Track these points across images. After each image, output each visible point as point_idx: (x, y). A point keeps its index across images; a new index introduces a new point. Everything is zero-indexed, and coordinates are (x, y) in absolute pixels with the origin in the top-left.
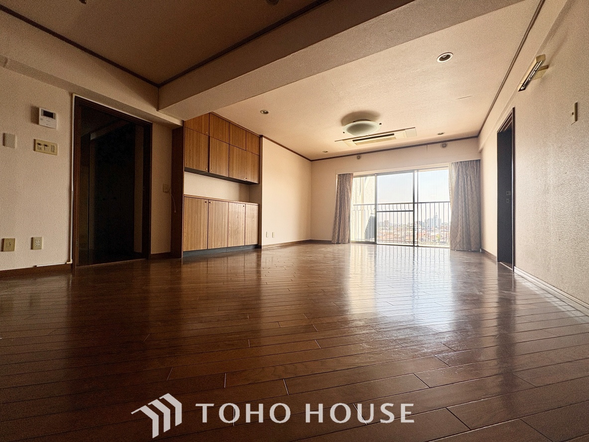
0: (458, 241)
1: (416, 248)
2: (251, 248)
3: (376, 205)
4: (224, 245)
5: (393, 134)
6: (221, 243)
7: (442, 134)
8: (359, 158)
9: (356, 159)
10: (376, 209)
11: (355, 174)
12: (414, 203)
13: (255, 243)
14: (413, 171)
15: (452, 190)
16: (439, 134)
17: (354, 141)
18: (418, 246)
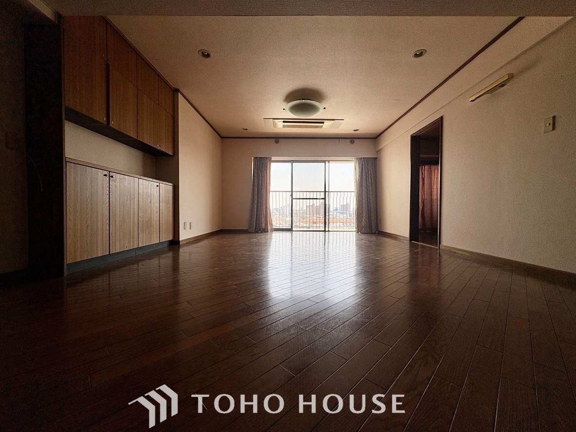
0: (363, 225)
1: (327, 232)
2: (166, 245)
3: (292, 192)
4: (133, 246)
5: (323, 123)
6: (130, 242)
7: (357, 130)
8: (277, 142)
9: (274, 143)
10: (292, 195)
11: (273, 158)
12: (325, 192)
13: (171, 238)
14: (324, 162)
15: (356, 181)
16: (355, 130)
17: (284, 122)
18: (329, 231)
